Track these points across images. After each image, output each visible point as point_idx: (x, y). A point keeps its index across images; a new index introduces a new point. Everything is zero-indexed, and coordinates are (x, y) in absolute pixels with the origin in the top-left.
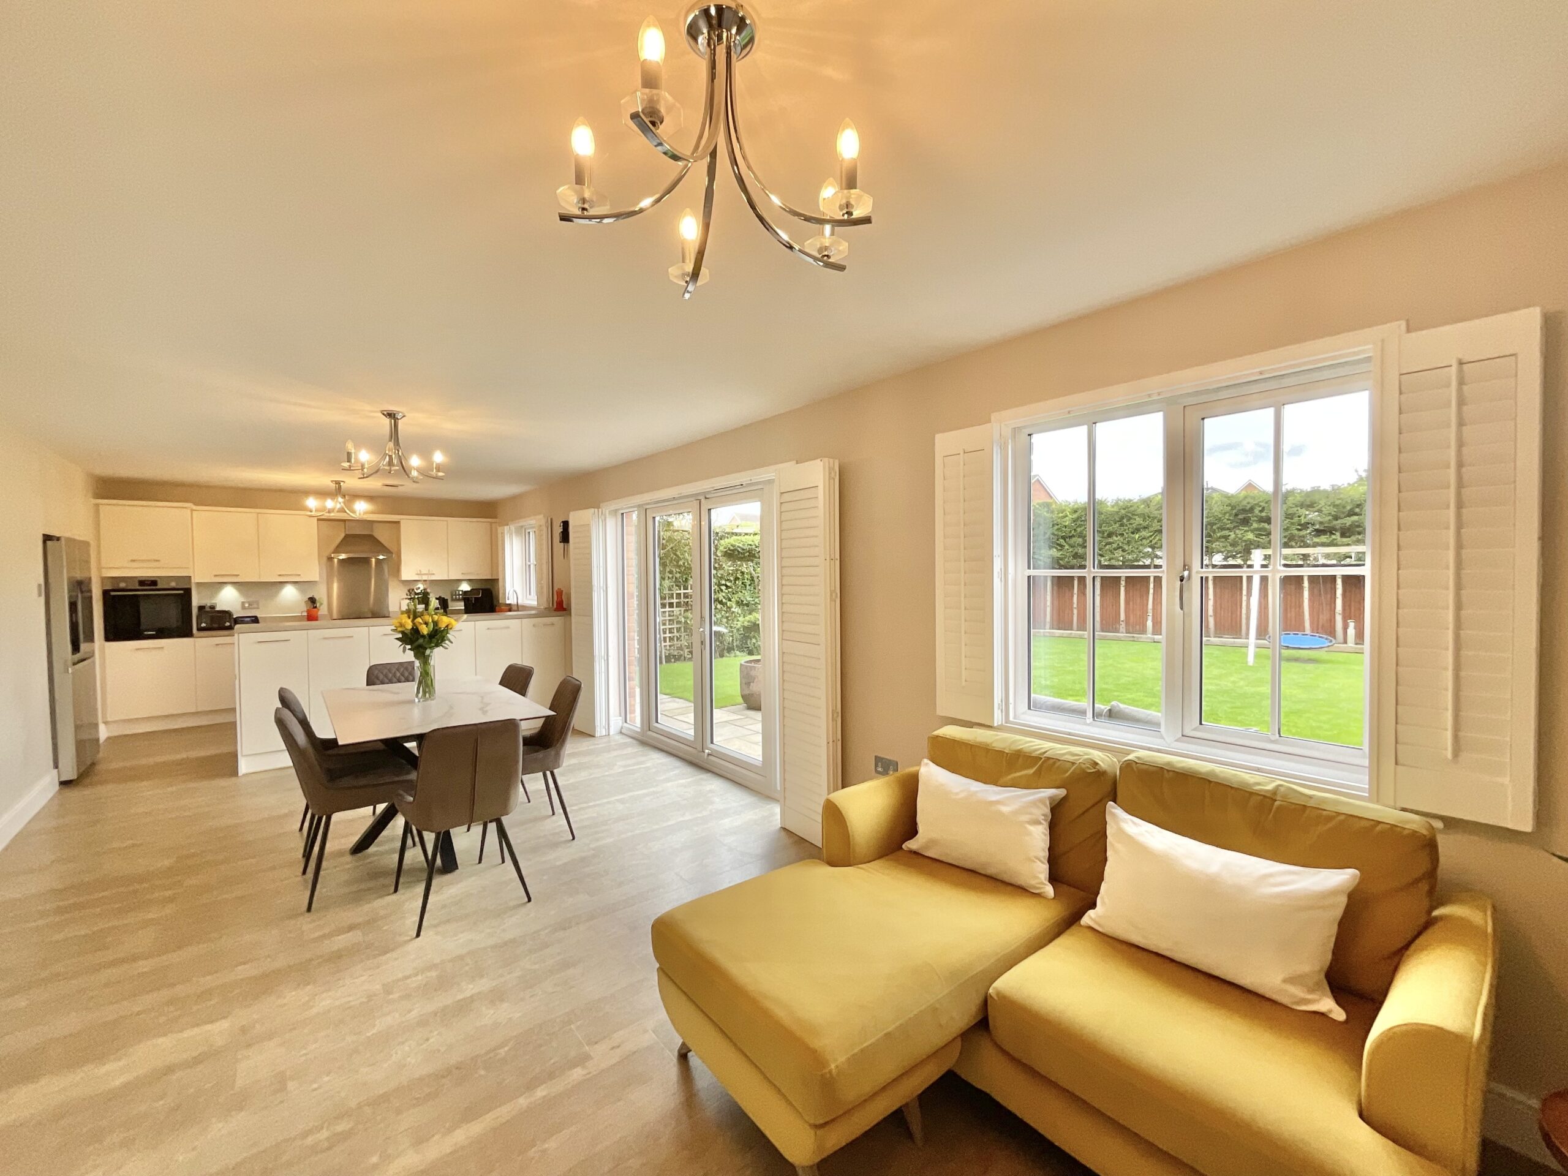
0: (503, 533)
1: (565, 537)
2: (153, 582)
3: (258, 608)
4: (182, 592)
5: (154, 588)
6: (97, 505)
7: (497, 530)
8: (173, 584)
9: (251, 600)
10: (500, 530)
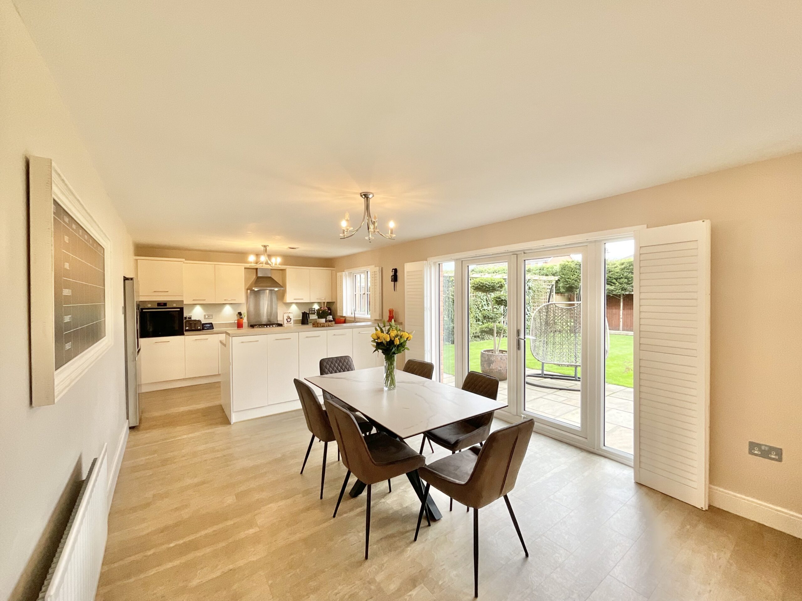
0: (341, 276)
1: (395, 278)
2: (165, 304)
3: (212, 318)
4: (179, 309)
5: (166, 307)
6: (137, 260)
7: (336, 275)
8: (175, 305)
9: (208, 314)
10: (338, 274)
